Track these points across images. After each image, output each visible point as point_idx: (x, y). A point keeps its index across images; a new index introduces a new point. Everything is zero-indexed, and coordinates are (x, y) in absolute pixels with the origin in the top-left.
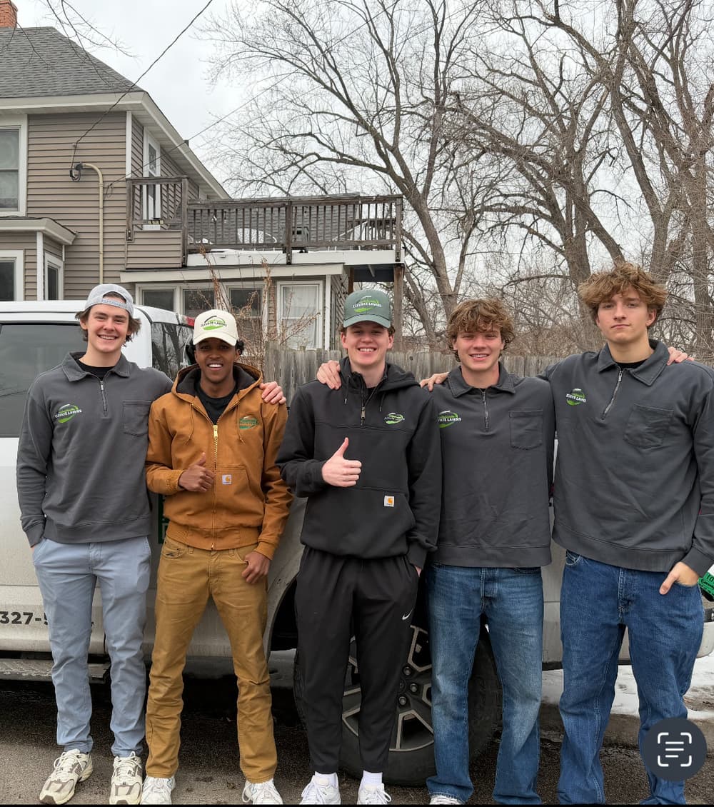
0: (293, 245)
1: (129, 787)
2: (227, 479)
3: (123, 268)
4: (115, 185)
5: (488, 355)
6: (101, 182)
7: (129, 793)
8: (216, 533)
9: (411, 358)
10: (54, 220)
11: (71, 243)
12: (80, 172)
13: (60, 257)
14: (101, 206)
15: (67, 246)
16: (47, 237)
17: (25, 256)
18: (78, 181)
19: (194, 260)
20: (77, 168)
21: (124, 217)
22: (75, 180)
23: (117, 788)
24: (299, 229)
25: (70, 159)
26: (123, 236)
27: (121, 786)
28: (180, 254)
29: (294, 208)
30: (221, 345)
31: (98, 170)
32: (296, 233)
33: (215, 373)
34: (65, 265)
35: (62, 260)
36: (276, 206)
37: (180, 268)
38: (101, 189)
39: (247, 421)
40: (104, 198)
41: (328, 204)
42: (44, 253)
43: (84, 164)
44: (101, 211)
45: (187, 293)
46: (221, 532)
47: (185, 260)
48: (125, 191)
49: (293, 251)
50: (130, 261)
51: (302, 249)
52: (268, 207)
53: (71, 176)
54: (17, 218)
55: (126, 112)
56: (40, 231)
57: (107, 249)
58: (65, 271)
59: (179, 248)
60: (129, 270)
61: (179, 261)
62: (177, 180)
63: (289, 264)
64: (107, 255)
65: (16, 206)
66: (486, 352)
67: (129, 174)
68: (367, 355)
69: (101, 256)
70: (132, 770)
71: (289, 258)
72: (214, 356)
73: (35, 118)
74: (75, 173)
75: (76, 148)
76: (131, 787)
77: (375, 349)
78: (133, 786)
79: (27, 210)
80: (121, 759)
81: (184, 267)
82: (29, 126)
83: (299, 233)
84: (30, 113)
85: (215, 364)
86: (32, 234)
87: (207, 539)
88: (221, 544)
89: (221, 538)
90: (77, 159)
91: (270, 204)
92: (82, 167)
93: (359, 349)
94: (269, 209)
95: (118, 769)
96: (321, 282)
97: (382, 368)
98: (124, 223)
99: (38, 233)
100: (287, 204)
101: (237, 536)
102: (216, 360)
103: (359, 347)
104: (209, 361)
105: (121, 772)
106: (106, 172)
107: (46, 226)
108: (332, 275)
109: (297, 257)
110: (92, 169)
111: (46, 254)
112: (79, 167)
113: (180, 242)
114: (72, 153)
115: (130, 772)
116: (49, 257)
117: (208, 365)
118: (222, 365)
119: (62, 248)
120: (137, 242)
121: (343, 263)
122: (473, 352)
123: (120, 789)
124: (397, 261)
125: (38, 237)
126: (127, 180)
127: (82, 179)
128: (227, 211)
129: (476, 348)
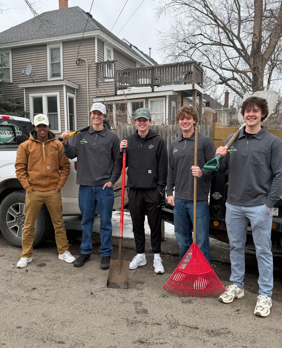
0: (154, 84)
1: (262, 308)
2: (49, 168)
3: (95, 97)
4: (92, 65)
5: (188, 125)
6: (87, 65)
7: (262, 310)
8: (46, 186)
9: (166, 127)
10: (68, 80)
11: (78, 88)
12: (80, 62)
13: (74, 94)
14: (87, 74)
15: (77, 89)
16: (67, 87)
17: (60, 94)
18: (79, 65)
19: (119, 92)
20: (78, 60)
21: (95, 77)
22: (78, 65)
23: (257, 307)
24: (157, 78)
25: (76, 57)
26: (95, 84)
27: (259, 306)
28: (114, 90)
29: (154, 70)
30: (44, 126)
31: (86, 60)
32: (155, 79)
33: (43, 134)
34: (76, 96)
35: (75, 95)
36: (148, 69)
37: (114, 95)
38: (87, 67)
39: (53, 150)
40: (88, 71)
41: (167, 67)
42: (66, 92)
43: (81, 59)
44: (87, 76)
45: (117, 105)
46: (48, 185)
47: (116, 92)
48: (95, 68)
49: (155, 87)
50: (98, 94)
51: (158, 86)
52: (145, 70)
53: (77, 63)
54: (60, 80)
55: (95, 38)
56: (64, 85)
57: (90, 90)
58: (76, 99)
59: (114, 88)
60: (97, 97)
61: (114, 93)
62: (112, 62)
63: (153, 92)
64: (90, 92)
65: (60, 76)
66: (188, 124)
67: (96, 61)
68: (143, 128)
69: (88, 93)
70: (265, 301)
71: (153, 90)
72: (42, 129)
73: (65, 43)
74: (78, 62)
75: (78, 53)
76: (263, 308)
77: (145, 126)
78: (264, 308)
79: (63, 77)
80: (261, 296)
81: (116, 95)
82: (63, 46)
83: (156, 79)
84: (63, 41)
85: (42, 131)
86: (62, 86)
87: (43, 188)
88: (48, 189)
89: (48, 187)
90: (79, 57)
91: (145, 69)
92: (80, 60)
93: (140, 126)
94: (145, 71)
95: (259, 299)
96: (164, 98)
97: (148, 131)
98: (95, 80)
99: (64, 86)
100: (151, 68)
101: (53, 186)
102: (42, 130)
103: (140, 125)
104: (40, 131)
105: (260, 301)
106: (89, 61)
107: (65, 83)
108: (169, 95)
109: (156, 89)
110: (84, 60)
111: (68, 93)
112: (79, 60)
113: (114, 85)
114: (77, 55)
115: (264, 302)
116: (68, 94)
117: (40, 132)
118: (45, 132)
119: (75, 90)
120: (100, 87)
121: (173, 90)
122: (183, 124)
123: (258, 307)
124: (193, 88)
125: (64, 87)
126: (96, 63)
127: (80, 64)
128: (131, 73)
129: (184, 123)
